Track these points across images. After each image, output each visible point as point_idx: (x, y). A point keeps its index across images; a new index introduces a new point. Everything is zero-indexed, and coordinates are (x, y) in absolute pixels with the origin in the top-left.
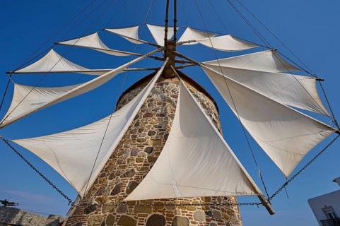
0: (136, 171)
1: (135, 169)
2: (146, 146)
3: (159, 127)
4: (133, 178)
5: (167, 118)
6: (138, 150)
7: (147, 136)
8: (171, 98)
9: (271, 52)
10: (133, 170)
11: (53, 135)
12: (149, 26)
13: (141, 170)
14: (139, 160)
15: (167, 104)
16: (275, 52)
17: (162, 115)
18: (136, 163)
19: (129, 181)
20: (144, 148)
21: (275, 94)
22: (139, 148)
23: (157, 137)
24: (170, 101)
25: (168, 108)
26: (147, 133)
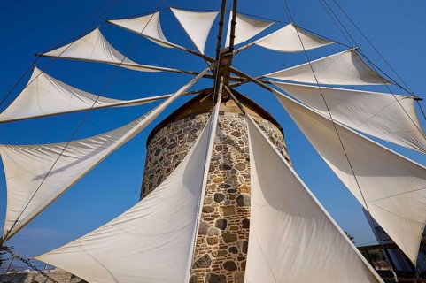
0: (212, 258)
1: (210, 255)
2: (216, 219)
3: (227, 186)
4: (211, 268)
5: (234, 172)
6: (206, 225)
7: (214, 202)
8: (233, 138)
9: (350, 53)
10: (206, 257)
11: (92, 233)
12: (175, 11)
13: (218, 256)
14: (212, 241)
15: (230, 147)
16: (355, 53)
17: (226, 167)
18: (209, 246)
19: (206, 273)
20: (215, 221)
21: (365, 122)
22: (208, 222)
23: (227, 203)
24: (231, 142)
25: (232, 155)
26: (213, 197)
